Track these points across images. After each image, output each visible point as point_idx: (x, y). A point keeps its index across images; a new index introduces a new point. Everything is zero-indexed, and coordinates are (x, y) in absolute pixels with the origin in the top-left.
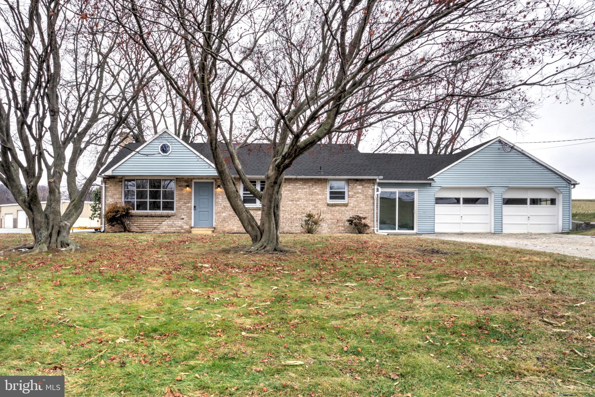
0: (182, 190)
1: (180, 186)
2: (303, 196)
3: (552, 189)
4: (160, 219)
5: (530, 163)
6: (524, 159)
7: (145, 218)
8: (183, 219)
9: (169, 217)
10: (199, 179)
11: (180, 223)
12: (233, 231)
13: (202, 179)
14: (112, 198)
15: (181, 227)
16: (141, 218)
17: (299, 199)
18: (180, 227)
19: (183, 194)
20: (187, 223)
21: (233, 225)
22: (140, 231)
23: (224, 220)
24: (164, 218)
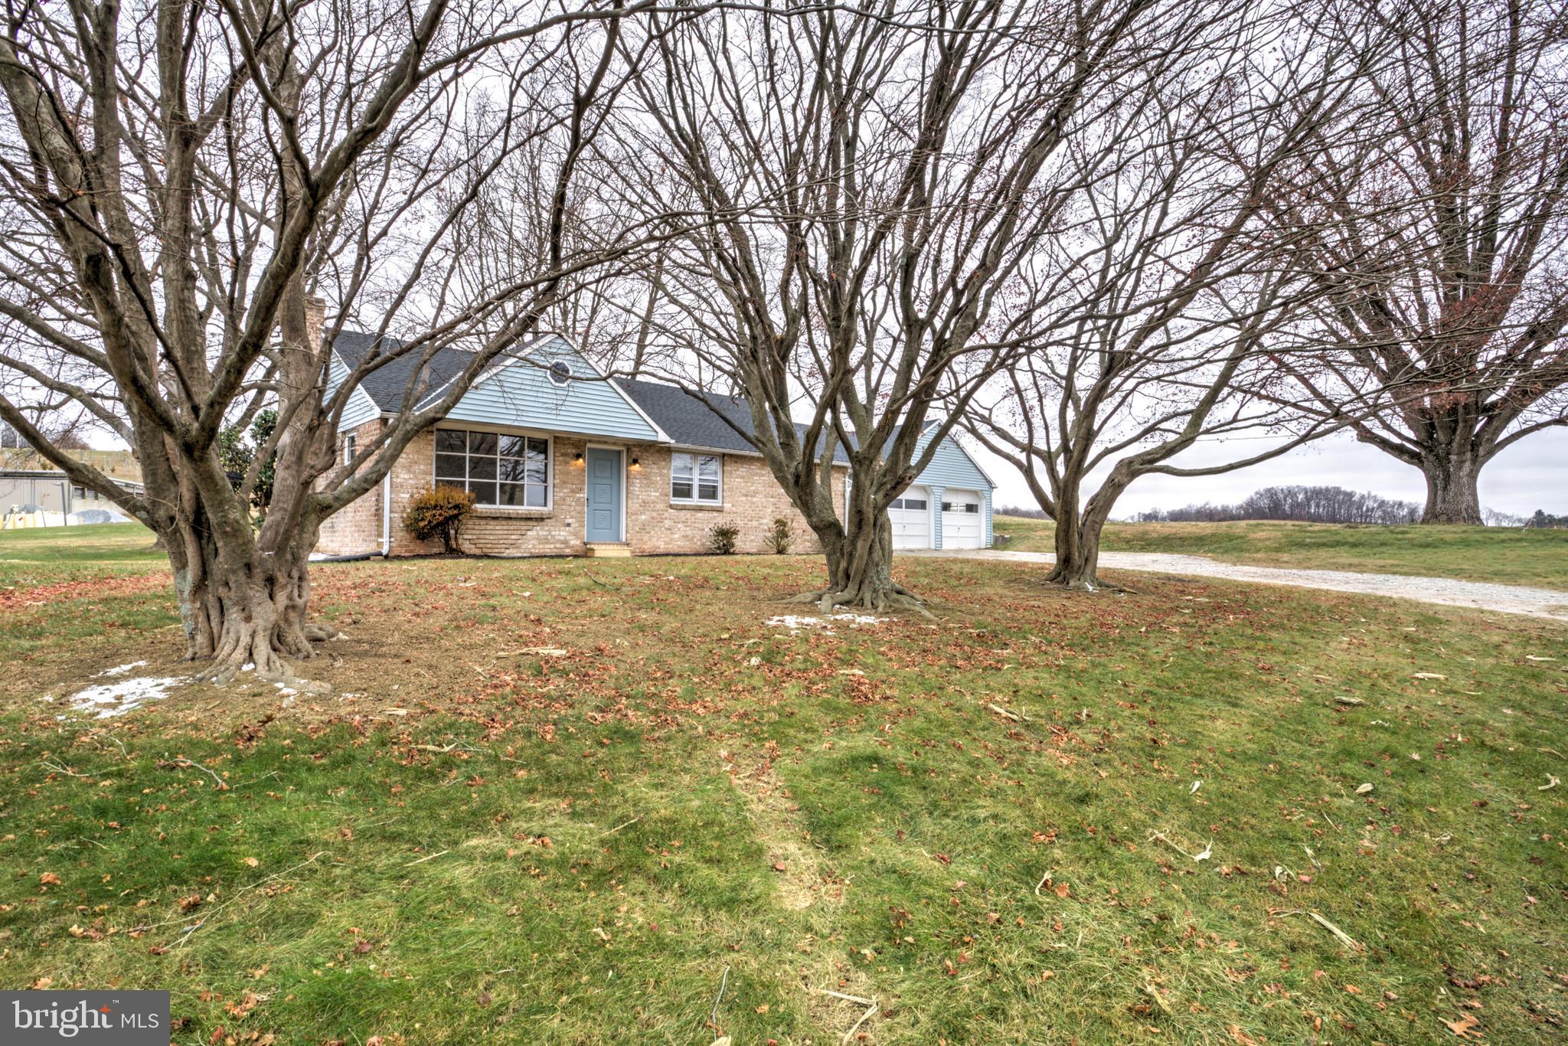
0: (567, 463)
1: (563, 455)
2: (761, 488)
3: (975, 493)
4: (523, 525)
5: (962, 458)
6: (958, 451)
7: (492, 522)
8: (569, 525)
9: (542, 519)
10: (599, 442)
11: (562, 534)
12: (659, 551)
13: (606, 443)
14: (409, 472)
15: (565, 542)
16: (483, 522)
17: (755, 493)
18: (562, 542)
19: (568, 473)
20: (576, 535)
21: (659, 539)
22: (478, 552)
23: (643, 528)
24: (531, 523)
